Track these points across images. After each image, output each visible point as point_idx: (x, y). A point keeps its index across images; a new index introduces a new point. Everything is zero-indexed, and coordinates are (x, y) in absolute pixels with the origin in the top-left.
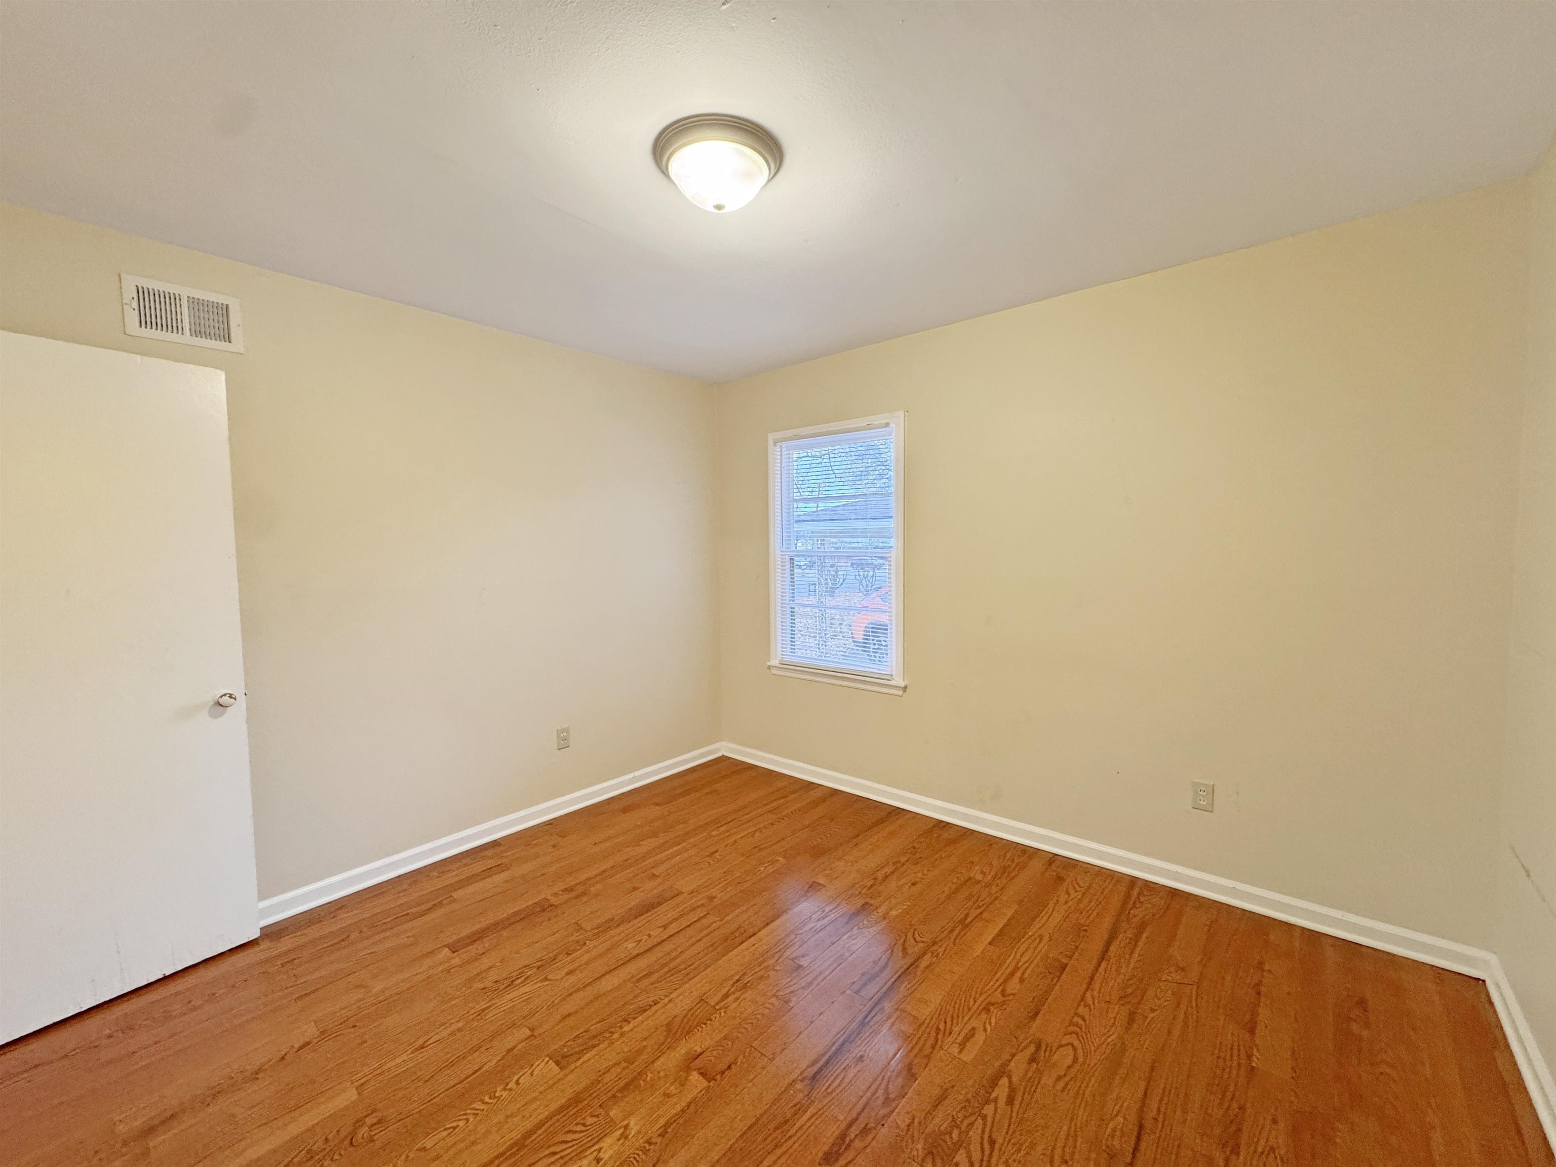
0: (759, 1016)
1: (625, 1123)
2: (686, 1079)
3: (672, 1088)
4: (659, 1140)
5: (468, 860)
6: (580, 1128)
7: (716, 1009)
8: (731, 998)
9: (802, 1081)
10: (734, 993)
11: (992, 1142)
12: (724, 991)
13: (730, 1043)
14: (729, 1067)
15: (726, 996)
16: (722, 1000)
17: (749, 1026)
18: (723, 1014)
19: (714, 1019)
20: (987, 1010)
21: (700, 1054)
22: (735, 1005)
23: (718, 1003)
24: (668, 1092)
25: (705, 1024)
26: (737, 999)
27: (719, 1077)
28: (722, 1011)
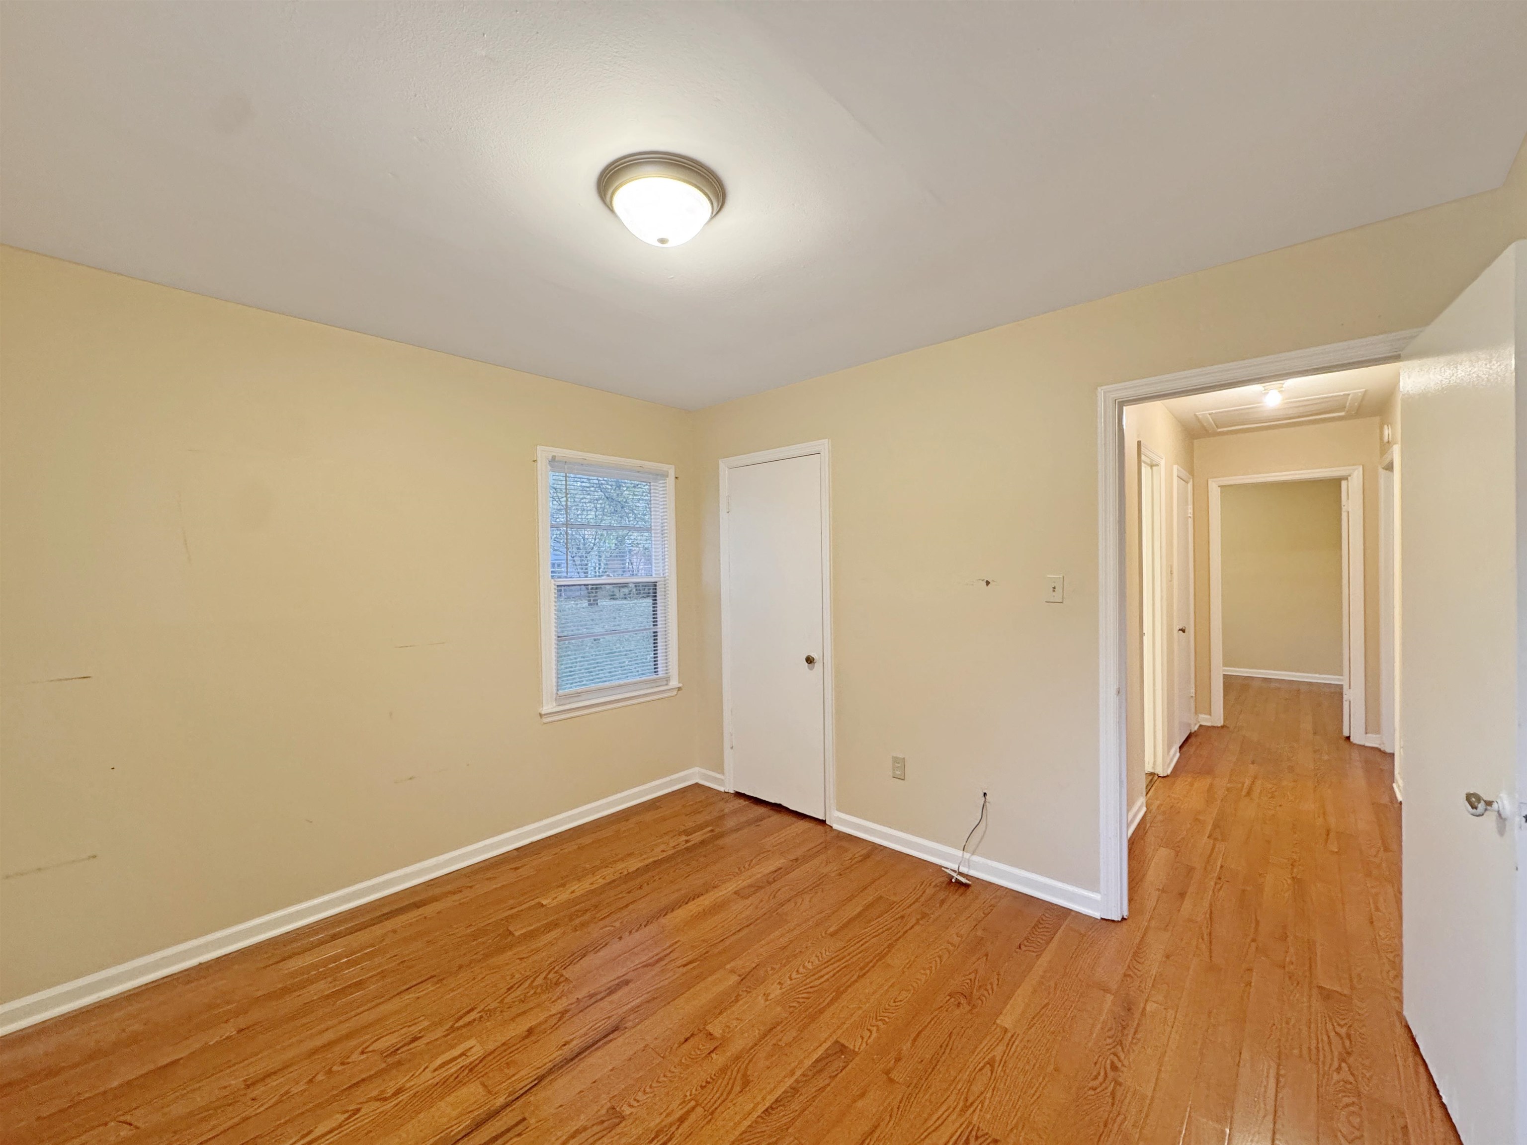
1: (768, 1003)
6: (801, 1000)
7: (694, 1100)
8: (676, 1116)
9: (627, 1028)
10: (671, 1125)
14: (686, 1040)
15: (682, 1120)
16: (688, 1113)
17: (662, 1079)
18: (688, 1094)
19: (699, 1088)
22: (671, 1108)
23: (693, 1108)
26: (668, 1116)
27: (696, 1032)
28: (689, 1098)
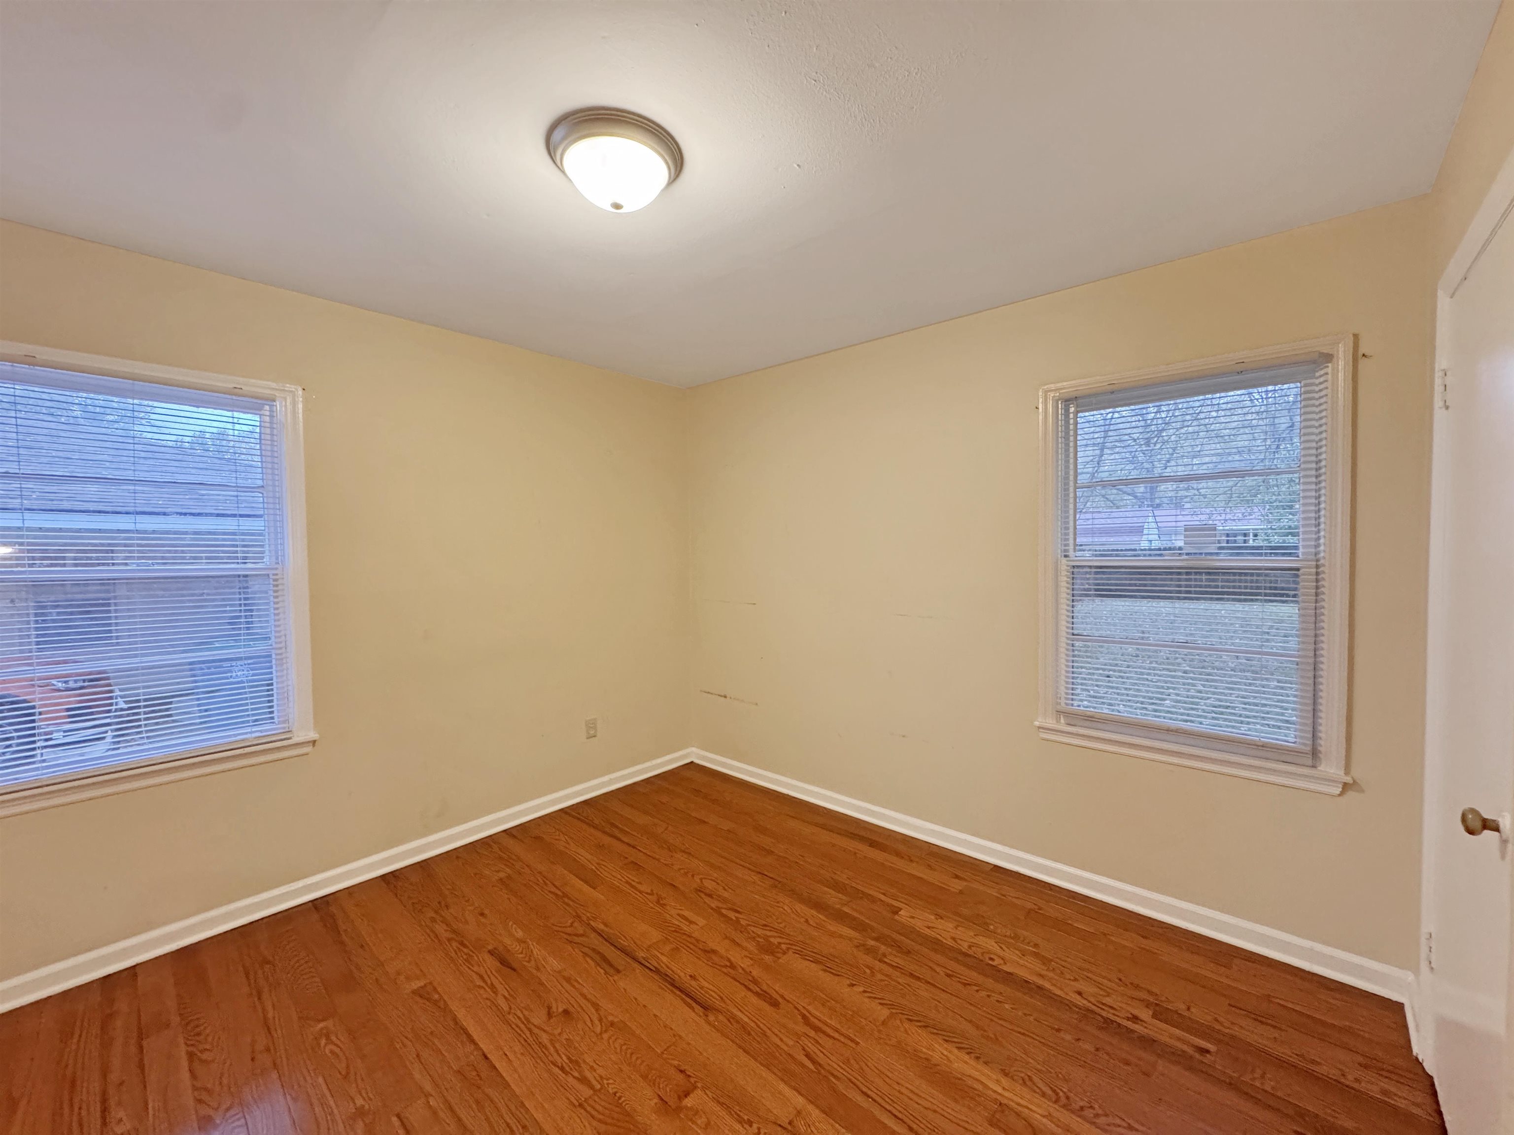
0: (624, 1047)
2: (691, 1109)
3: (699, 1122)
4: (755, 1126)
7: (601, 1088)
8: (588, 1074)
9: (707, 1016)
10: (580, 1072)
11: (766, 925)
13: (654, 1072)
14: (681, 1071)
15: (582, 1079)
16: (589, 1084)
18: (611, 1081)
19: (614, 1090)
20: (663, 905)
21: (662, 1099)
22: (599, 1070)
23: (593, 1088)
24: (703, 1126)
25: (620, 1098)
26: (592, 1069)
27: (692, 1080)
28: (606, 1082)
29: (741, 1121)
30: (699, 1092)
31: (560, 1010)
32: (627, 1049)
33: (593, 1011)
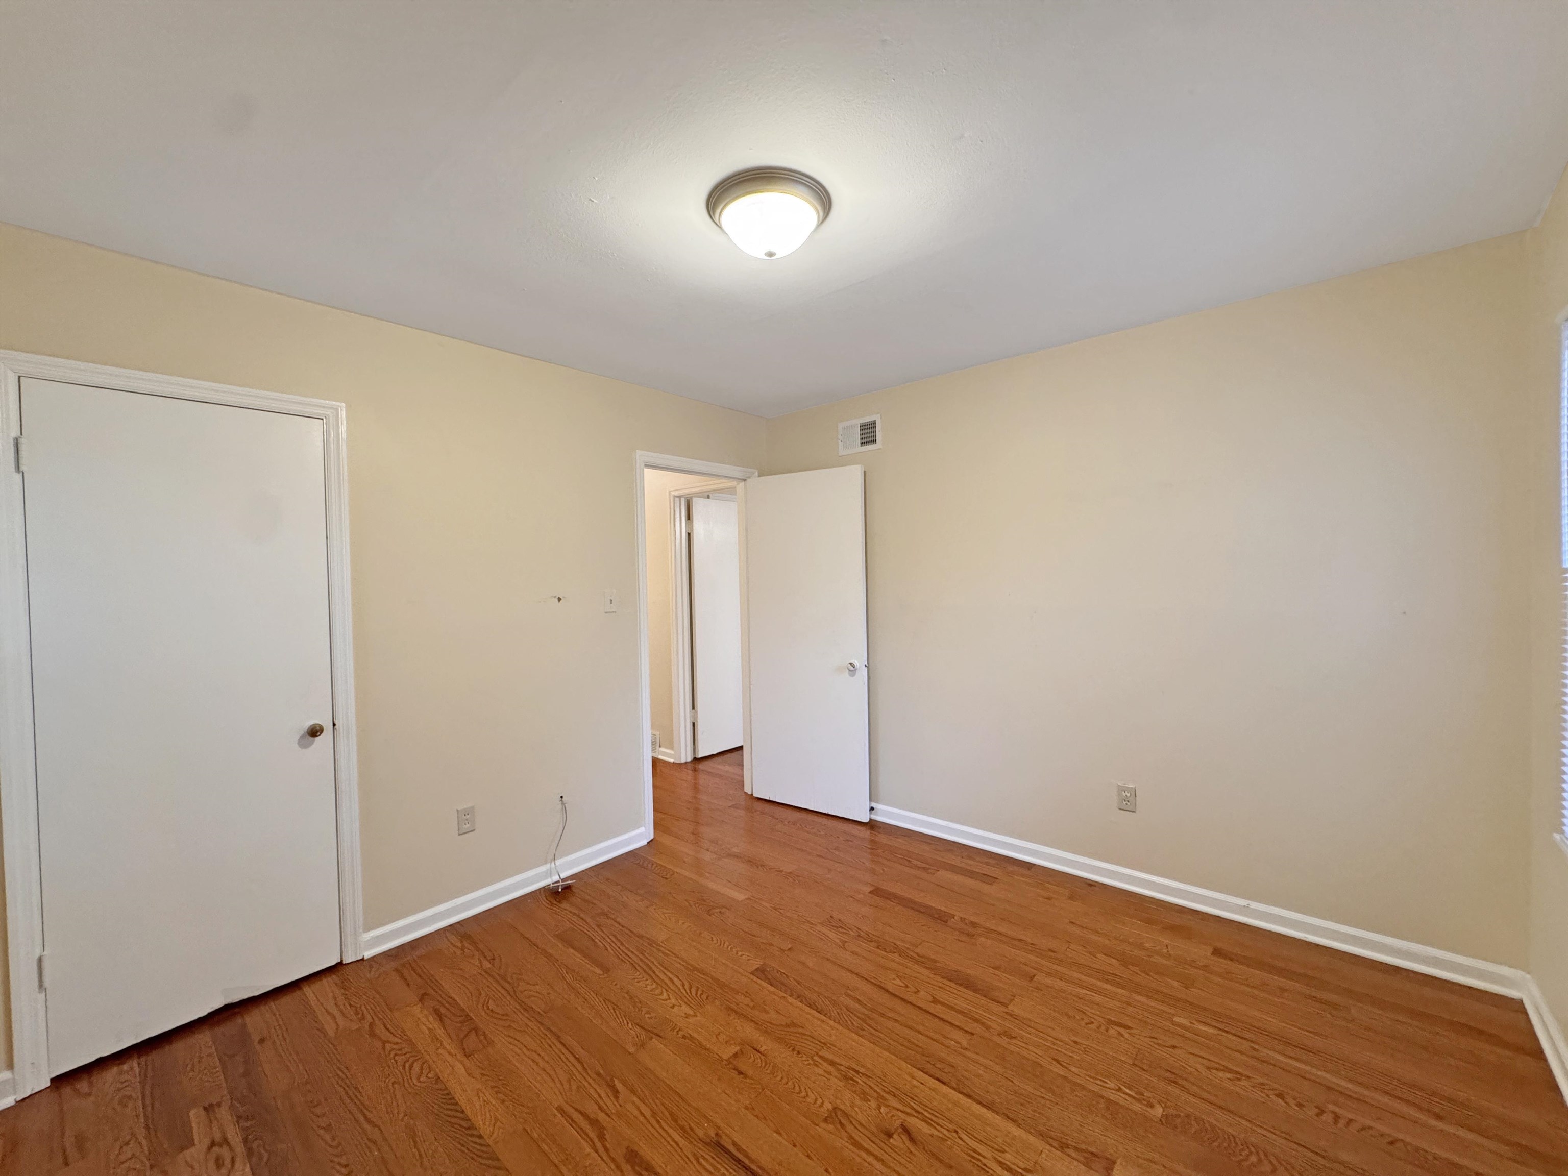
0: (803, 1094)
5: (992, 861)
9: (717, 1134)
12: (837, 1060)
21: (757, 1051)
22: (821, 1072)
26: (829, 1073)
29: (692, 1038)
30: (725, 1057)
31: (895, 1136)
32: (800, 1092)
33: (857, 1138)
